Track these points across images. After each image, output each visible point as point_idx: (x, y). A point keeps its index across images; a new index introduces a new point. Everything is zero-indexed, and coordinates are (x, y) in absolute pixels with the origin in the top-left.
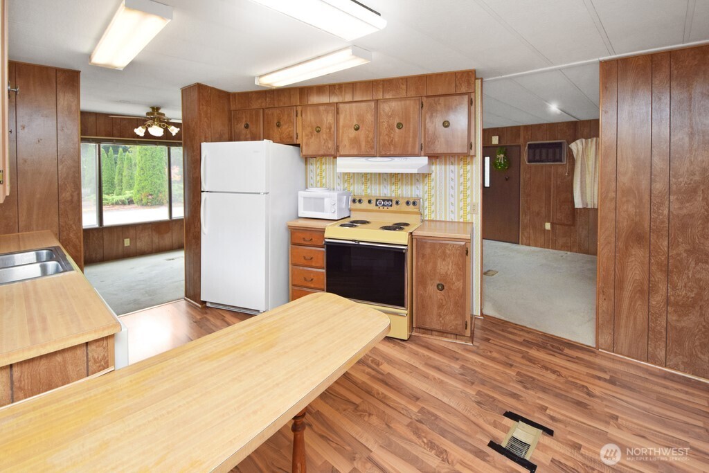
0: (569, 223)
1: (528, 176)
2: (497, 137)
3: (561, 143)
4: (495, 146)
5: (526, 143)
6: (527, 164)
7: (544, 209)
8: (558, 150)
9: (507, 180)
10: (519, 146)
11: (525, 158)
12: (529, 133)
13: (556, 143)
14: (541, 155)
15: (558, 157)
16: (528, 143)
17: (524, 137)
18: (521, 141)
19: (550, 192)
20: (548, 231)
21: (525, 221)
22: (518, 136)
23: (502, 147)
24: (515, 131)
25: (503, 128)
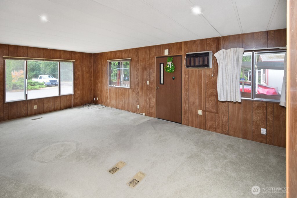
0: (215, 111)
1: (187, 77)
2: (167, 50)
3: (208, 53)
4: (166, 57)
5: (185, 53)
6: (186, 68)
7: (197, 100)
8: (206, 58)
9: (173, 79)
10: (181, 56)
11: (184, 63)
12: (188, 47)
13: (205, 53)
14: (195, 62)
15: (206, 63)
16: (187, 53)
17: (185, 50)
18: (182, 53)
19: (201, 88)
20: (200, 115)
21: (186, 108)
22: (181, 49)
23: (171, 57)
24: (179, 45)
25: (171, 44)
